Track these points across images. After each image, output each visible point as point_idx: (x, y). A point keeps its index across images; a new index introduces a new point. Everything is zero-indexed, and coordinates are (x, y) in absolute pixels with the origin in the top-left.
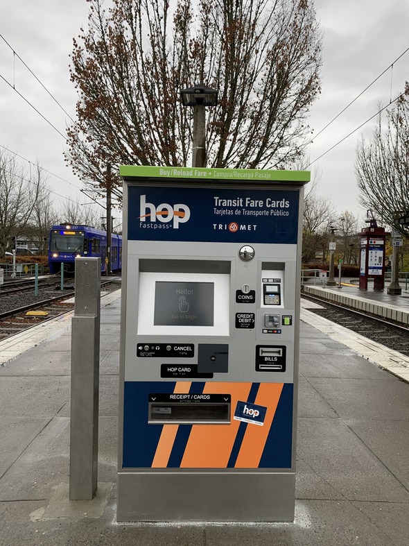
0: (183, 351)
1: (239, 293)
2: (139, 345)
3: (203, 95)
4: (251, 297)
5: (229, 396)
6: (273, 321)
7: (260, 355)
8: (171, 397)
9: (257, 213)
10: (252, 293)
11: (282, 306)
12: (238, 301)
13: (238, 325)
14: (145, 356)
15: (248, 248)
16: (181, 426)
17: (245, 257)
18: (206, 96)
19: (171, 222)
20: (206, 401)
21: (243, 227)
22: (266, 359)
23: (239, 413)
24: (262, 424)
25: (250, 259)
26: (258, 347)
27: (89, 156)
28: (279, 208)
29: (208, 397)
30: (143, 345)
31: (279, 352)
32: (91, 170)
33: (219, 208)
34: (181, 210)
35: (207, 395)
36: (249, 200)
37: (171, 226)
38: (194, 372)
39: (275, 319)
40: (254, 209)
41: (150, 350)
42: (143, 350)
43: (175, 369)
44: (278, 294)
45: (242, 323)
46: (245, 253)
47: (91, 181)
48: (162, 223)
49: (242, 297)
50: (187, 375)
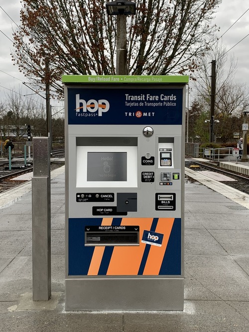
0: (107, 198)
1: (143, 158)
2: (77, 194)
3: (124, 7)
4: (152, 161)
5: (138, 227)
6: (167, 177)
7: (159, 199)
8: (100, 228)
9: (154, 105)
10: (152, 158)
11: (173, 167)
12: (143, 164)
13: (143, 180)
14: (82, 201)
15: (148, 128)
16: (106, 247)
17: (148, 134)
18: (127, 7)
19: (97, 112)
20: (123, 230)
21: (145, 114)
22: (162, 202)
23: (145, 238)
24: (160, 245)
25: (150, 136)
26: (157, 194)
27: (31, 56)
28: (169, 101)
29: (124, 228)
30: (80, 194)
31: (171, 198)
32: (34, 67)
33: (129, 101)
34: (104, 104)
35: (123, 226)
36: (149, 96)
37: (97, 114)
38: (114, 211)
39: (168, 175)
40: (152, 102)
41: (85, 198)
42: (80, 198)
43: (102, 210)
44: (170, 159)
45: (146, 178)
46: (148, 132)
47: (34, 77)
48: (91, 113)
49: (146, 161)
50: (110, 214)
